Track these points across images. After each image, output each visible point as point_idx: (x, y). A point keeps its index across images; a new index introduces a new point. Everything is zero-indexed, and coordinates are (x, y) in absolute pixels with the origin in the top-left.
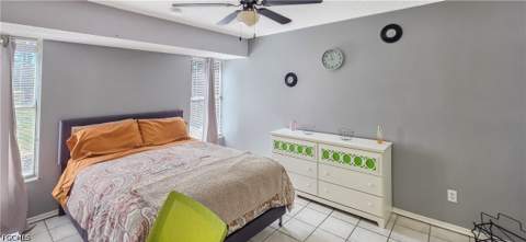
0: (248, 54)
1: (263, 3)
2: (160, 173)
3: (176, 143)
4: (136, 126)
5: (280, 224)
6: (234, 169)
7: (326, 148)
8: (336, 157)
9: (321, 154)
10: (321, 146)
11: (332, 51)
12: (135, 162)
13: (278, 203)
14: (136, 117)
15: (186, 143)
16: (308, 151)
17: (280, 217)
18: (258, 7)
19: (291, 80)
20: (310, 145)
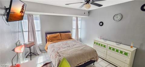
0: (89, 16)
1: (92, 1)
2: (64, 48)
3: (69, 40)
4: (60, 35)
5: (94, 64)
6: (82, 50)
7: (110, 46)
8: (113, 49)
9: (108, 48)
10: (109, 46)
11: (117, 15)
12: (59, 44)
13: (93, 59)
14: (60, 32)
15: (71, 40)
16: (104, 46)
17: (94, 63)
18: (91, 2)
19: (101, 24)
20: (105, 44)
